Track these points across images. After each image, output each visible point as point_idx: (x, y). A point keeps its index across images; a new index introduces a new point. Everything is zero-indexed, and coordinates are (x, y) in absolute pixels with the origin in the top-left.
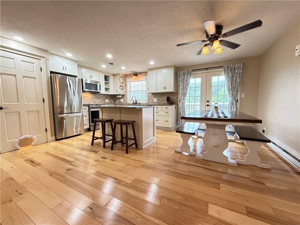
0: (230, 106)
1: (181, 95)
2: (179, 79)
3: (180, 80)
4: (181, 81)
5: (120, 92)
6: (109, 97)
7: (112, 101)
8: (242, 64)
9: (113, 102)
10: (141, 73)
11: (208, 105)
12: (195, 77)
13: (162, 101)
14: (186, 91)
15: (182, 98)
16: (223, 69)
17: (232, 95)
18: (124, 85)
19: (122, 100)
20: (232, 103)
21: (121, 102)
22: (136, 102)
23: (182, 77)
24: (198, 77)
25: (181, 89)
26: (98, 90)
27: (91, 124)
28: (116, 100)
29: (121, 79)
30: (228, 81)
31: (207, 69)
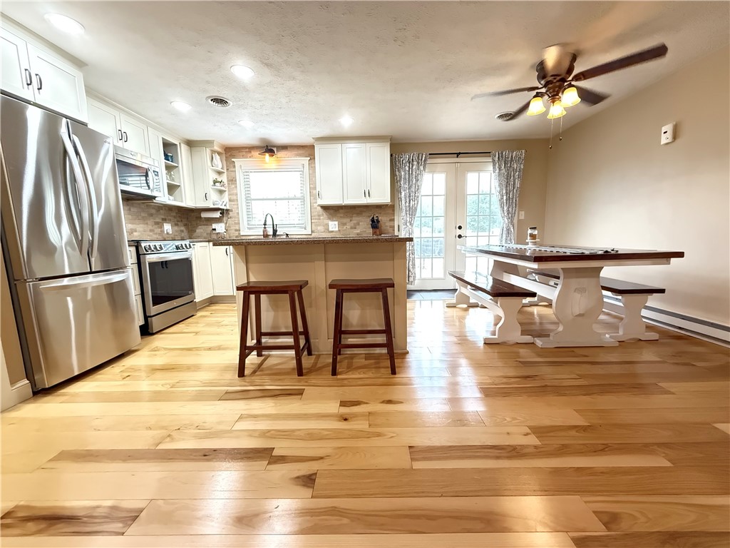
0: (504, 236)
1: (404, 213)
2: (397, 173)
3: (401, 177)
4: (405, 179)
5: (214, 200)
6: (175, 217)
7: (183, 228)
8: (523, 151)
9: (185, 234)
10: (284, 147)
11: (460, 236)
12: (433, 172)
13: (351, 228)
14: (416, 202)
15: (408, 219)
16: (490, 160)
17: (508, 214)
18: (224, 178)
19: (220, 228)
20: (508, 230)
21: (217, 232)
22: (275, 231)
23: (407, 169)
24: (440, 172)
25: (405, 198)
26: (151, 187)
27: (153, 310)
28: (197, 225)
29: (217, 158)
30: (500, 185)
31: (458, 155)
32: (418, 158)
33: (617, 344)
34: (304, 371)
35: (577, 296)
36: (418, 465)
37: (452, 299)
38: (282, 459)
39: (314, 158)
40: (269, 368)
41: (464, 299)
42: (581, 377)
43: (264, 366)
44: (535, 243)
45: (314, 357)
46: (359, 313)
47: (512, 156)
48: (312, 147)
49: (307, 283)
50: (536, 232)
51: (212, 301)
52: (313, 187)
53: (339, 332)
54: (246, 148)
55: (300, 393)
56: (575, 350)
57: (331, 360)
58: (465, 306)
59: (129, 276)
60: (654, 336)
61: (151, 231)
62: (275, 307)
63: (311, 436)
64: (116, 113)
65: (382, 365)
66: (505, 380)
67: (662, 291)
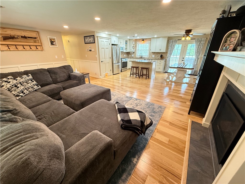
0: (194, 61)
1: (169, 54)
2: (169, 45)
3: (170, 45)
4: (171, 46)
6: (126, 53)
7: (127, 55)
9: (127, 57)
10: (146, 39)
11: (183, 60)
12: (179, 44)
13: (157, 57)
14: (172, 51)
16: (195, 40)
17: (197, 55)
18: (134, 46)
19: (133, 55)
20: (196, 60)
22: (142, 57)
25: (170, 51)
26: (123, 50)
27: (122, 69)
28: (129, 55)
29: (134, 42)
30: (196, 47)
32: (175, 41)
35: (179, 74)
39: (151, 41)
48: (151, 39)
49: (139, 67)
51: (130, 69)
54: (139, 39)
58: (173, 76)
61: (123, 56)
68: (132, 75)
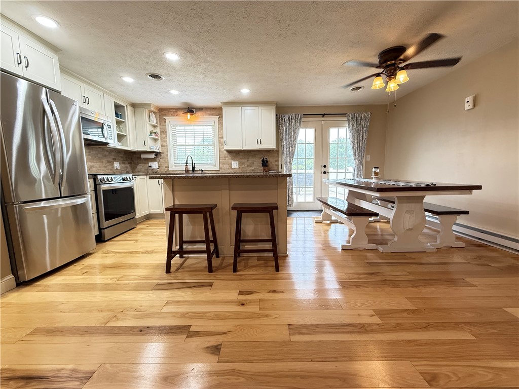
0: (356, 172)
1: (285, 156)
2: (281, 128)
3: (283, 130)
4: (286, 132)
5: (151, 146)
6: (122, 157)
7: (128, 165)
8: (369, 113)
9: (129, 169)
11: (325, 173)
12: (306, 127)
13: (248, 166)
14: (294, 148)
15: (288, 160)
16: (346, 119)
17: (359, 157)
18: (158, 130)
21: (152, 168)
22: (194, 168)
23: (288, 125)
24: (311, 127)
25: (286, 145)
26: (106, 136)
27: (106, 224)
28: (138, 163)
29: (153, 116)
30: (353, 136)
31: (323, 115)
32: (296, 117)
33: (436, 250)
34: (213, 269)
35: (407, 216)
36: (295, 338)
37: (319, 217)
38: (197, 334)
39: (222, 117)
40: (188, 267)
41: (328, 217)
42: (410, 274)
43: (184, 265)
44: (377, 178)
45: (220, 258)
46: (253, 227)
47: (361, 117)
48: (221, 109)
49: (216, 206)
50: (378, 170)
51: (148, 217)
52: (221, 138)
53: (239, 240)
54: (174, 109)
55: (210, 285)
56: (406, 254)
57: (233, 261)
58: (329, 222)
59: (89, 200)
60: (462, 244)
61: (105, 167)
62: (193, 223)
63: (218, 317)
64: (81, 84)
65: (269, 264)
66: (357, 276)
67: (467, 213)
68: (176, 260)
